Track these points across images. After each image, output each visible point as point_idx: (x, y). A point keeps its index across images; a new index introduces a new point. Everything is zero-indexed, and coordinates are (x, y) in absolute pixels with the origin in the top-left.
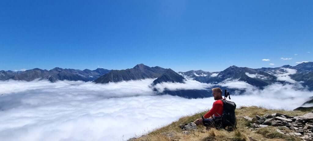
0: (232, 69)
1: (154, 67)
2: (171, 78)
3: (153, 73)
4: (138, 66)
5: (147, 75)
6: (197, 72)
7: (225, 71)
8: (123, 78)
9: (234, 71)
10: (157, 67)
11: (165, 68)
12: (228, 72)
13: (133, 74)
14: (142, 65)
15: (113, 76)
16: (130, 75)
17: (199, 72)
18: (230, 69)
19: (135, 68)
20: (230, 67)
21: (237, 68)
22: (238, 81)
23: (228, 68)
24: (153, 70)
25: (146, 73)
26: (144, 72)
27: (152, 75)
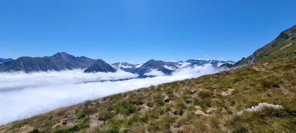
0: (152, 62)
1: (79, 57)
2: (103, 68)
3: (80, 63)
4: (59, 54)
5: (73, 64)
6: (123, 64)
7: (147, 63)
8: (40, 67)
9: (153, 63)
10: (83, 57)
11: (93, 59)
12: (149, 64)
13: (54, 63)
14: (64, 53)
15: (23, 64)
16: (51, 64)
17: (125, 64)
18: (150, 61)
19: (55, 56)
20: (150, 60)
21: (154, 61)
22: (157, 70)
23: (149, 61)
24: (78, 59)
25: (71, 63)
26: (68, 61)
27: (79, 65)
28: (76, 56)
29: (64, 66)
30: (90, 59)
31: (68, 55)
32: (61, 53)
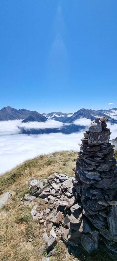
0: (82, 111)
2: (36, 119)
3: (20, 115)
4: (5, 108)
6: (57, 114)
7: (77, 112)
10: (23, 110)
11: (31, 111)
12: (79, 113)
14: (9, 107)
17: (59, 114)
19: (2, 110)
21: (85, 110)
23: (80, 110)
24: (19, 112)
25: (13, 115)
26: (11, 114)
27: (19, 117)
28: (18, 109)
29: (7, 118)
30: (29, 111)
31: (11, 108)
32: (7, 107)
